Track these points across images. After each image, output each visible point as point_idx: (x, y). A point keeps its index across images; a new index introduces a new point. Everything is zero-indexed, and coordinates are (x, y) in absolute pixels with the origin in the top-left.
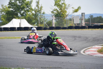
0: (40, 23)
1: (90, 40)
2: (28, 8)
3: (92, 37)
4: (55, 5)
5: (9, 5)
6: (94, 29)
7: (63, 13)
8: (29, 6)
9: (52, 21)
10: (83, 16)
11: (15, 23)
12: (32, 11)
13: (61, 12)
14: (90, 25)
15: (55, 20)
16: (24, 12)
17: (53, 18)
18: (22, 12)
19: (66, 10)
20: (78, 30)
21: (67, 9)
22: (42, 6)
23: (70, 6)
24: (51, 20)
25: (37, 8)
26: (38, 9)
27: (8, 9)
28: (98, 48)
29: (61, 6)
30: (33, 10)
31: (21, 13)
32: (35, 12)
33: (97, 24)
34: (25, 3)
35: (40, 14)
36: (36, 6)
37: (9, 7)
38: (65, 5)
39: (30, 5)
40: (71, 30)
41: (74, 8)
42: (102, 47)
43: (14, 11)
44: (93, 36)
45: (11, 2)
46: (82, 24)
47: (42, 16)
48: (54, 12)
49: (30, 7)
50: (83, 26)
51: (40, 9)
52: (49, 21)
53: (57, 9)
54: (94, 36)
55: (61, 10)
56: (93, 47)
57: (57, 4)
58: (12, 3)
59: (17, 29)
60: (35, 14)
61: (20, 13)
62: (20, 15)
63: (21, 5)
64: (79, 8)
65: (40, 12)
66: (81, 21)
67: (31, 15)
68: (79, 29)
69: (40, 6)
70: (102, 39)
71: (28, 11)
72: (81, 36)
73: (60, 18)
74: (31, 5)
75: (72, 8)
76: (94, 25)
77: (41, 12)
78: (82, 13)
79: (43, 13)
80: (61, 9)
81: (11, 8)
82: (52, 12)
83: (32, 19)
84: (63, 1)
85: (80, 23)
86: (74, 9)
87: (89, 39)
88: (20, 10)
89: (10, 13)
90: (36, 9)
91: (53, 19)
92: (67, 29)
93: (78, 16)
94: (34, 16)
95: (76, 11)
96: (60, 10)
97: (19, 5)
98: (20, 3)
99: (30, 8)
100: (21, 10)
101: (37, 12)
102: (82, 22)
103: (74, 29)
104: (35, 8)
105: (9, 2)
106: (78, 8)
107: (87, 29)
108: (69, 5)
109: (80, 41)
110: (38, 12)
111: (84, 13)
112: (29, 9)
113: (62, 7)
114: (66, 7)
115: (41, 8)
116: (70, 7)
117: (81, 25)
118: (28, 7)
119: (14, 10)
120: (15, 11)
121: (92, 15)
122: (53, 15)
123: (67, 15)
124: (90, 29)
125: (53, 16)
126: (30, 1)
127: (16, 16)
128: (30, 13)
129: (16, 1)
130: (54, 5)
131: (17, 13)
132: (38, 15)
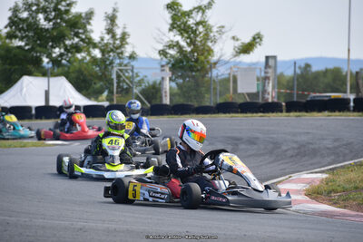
0: (117, 93)
1: (286, 151)
2: (78, 37)
3: (296, 142)
4: (170, 30)
5: (11, 27)
6: (307, 112)
7: (202, 58)
8: (80, 31)
9: (160, 84)
10: (270, 67)
11: (29, 91)
12: (91, 49)
13: (192, 51)
14: (295, 99)
15: (170, 79)
16: (62, 51)
17: (163, 74)
18: (57, 51)
19: (210, 44)
20: (249, 115)
21: (214, 41)
22: (126, 30)
23: (224, 33)
24: (158, 82)
25: (107, 38)
26: (111, 42)
27: (8, 41)
28: (310, 182)
29: (194, 32)
30: (95, 46)
31: (54, 55)
32: (103, 52)
33: (318, 94)
34: (66, 22)
35: (120, 58)
36: (105, 32)
37: (11, 36)
38: (208, 29)
39: (84, 27)
40: (228, 115)
41: (237, 40)
42: (324, 176)
43: (27, 48)
44: (298, 138)
45: (16, 16)
46: (266, 96)
47: (126, 66)
48: (168, 51)
49: (83, 34)
50: (270, 101)
51: (118, 42)
52: (151, 83)
53: (177, 42)
54: (304, 138)
55: (194, 45)
56: (295, 176)
57: (179, 26)
58: (20, 19)
59: (34, 112)
60: (103, 60)
61: (47, 57)
62: (48, 63)
63: (53, 29)
64: (257, 39)
65: (118, 54)
66: (264, 86)
67: (87, 64)
68: (255, 115)
69: (119, 32)
70: (328, 148)
71: (77, 49)
72: (257, 138)
73: (190, 74)
74: (89, 27)
75: (233, 38)
76: (309, 99)
77: (122, 53)
78: (267, 58)
79: (132, 57)
80: (192, 43)
81: (16, 37)
82: (163, 53)
83: (92, 76)
84: (200, 14)
85: (258, 92)
86: (238, 44)
87: (284, 148)
88: (50, 44)
89: (15, 56)
90: (105, 41)
91: (163, 78)
92: (214, 113)
93: (251, 67)
94: (97, 65)
95: (247, 49)
96: (189, 45)
97: (47, 27)
98: (50, 20)
99: (84, 37)
100: (53, 47)
101: (109, 52)
102: (266, 88)
103: (237, 112)
104: (102, 39)
105: (10, 18)
106: (254, 39)
107: (284, 114)
108: (223, 27)
109: (250, 156)
110: (111, 54)
111: (275, 57)
112: (82, 40)
113: (196, 36)
114: (212, 35)
115: (124, 37)
116: (224, 36)
117: (263, 98)
118: (77, 35)
119: (26, 45)
120: (32, 49)
121: (309, 62)
122: (164, 63)
123: (215, 63)
124: (292, 114)
125: (162, 66)
126: (83, 15)
127: (34, 65)
128: (83, 54)
129: (34, 14)
130: (169, 26)
131: (37, 57)
132: (111, 63)
